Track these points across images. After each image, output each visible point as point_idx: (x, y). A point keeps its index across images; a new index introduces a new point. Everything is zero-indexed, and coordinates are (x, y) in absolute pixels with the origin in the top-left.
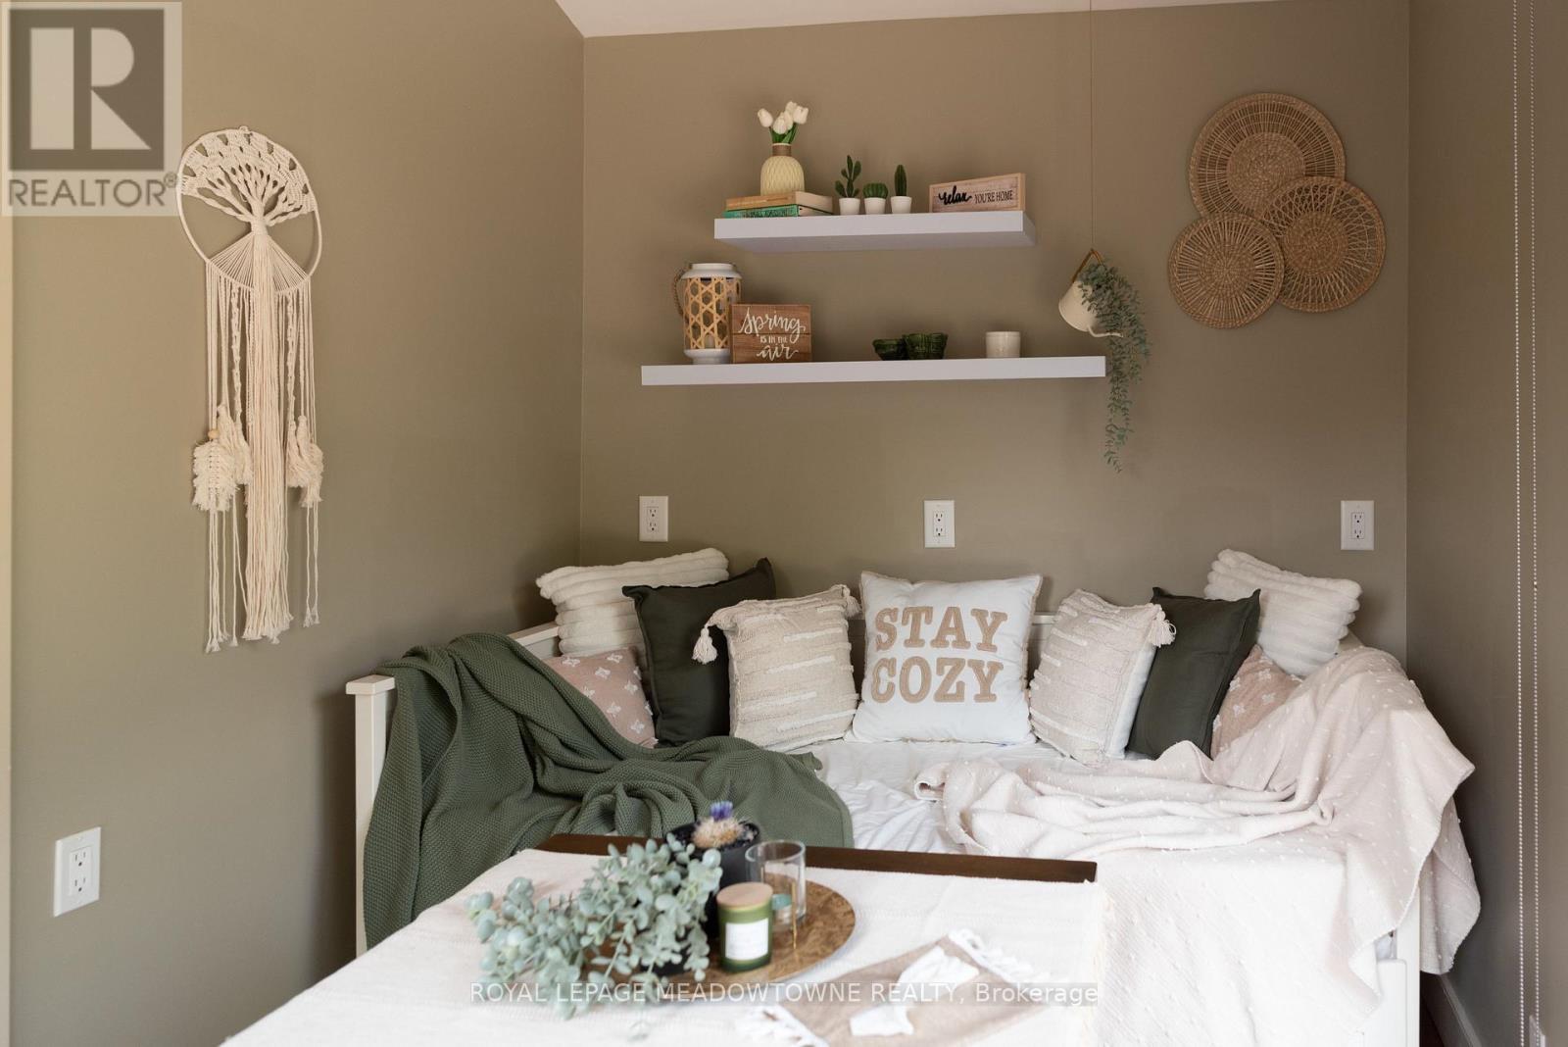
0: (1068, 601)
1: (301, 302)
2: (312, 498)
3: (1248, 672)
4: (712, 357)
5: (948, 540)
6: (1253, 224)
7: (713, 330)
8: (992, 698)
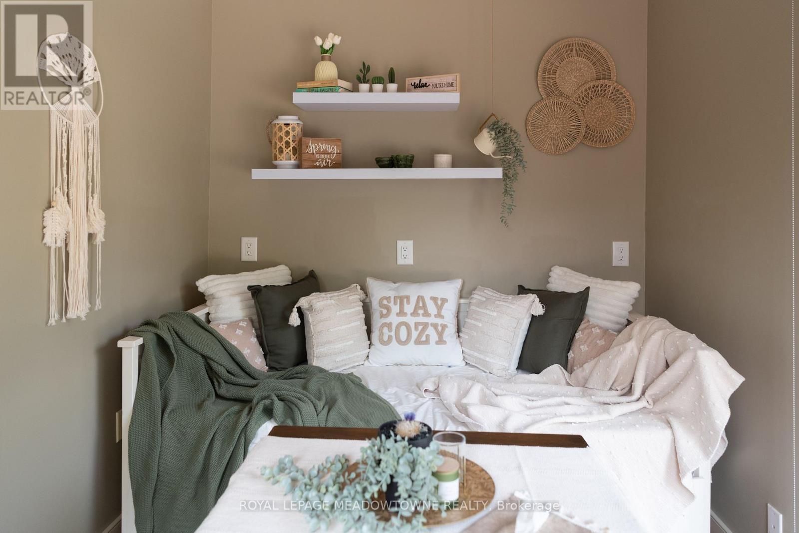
0: (476, 292)
1: (95, 131)
2: (100, 238)
3: (585, 328)
4: (290, 165)
5: (410, 261)
6: (569, 103)
7: (290, 151)
8: (445, 343)
